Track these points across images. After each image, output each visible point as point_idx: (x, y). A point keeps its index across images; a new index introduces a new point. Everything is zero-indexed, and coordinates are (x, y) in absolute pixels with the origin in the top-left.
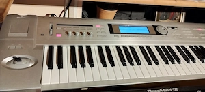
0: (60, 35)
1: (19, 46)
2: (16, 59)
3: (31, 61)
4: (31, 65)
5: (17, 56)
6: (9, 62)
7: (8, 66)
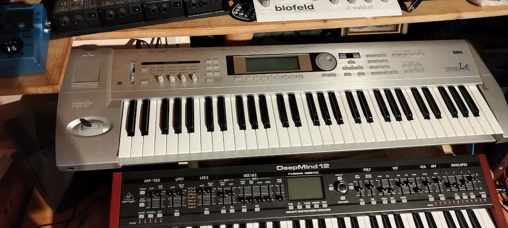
0: (146, 82)
1: (88, 103)
2: (85, 123)
3: (105, 125)
4: (105, 130)
5: (86, 118)
6: (76, 127)
7: (75, 133)
